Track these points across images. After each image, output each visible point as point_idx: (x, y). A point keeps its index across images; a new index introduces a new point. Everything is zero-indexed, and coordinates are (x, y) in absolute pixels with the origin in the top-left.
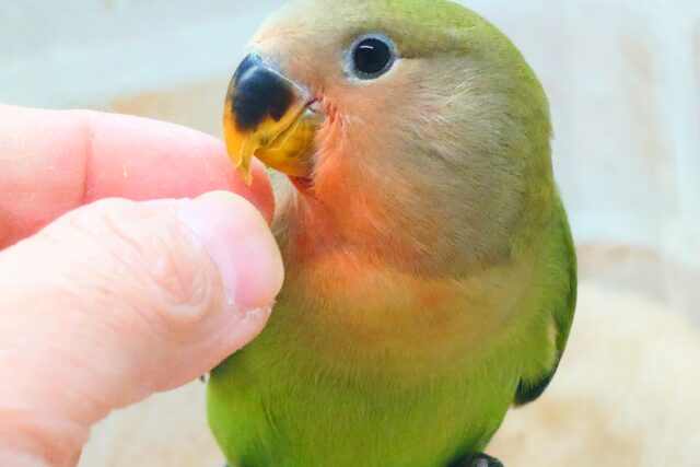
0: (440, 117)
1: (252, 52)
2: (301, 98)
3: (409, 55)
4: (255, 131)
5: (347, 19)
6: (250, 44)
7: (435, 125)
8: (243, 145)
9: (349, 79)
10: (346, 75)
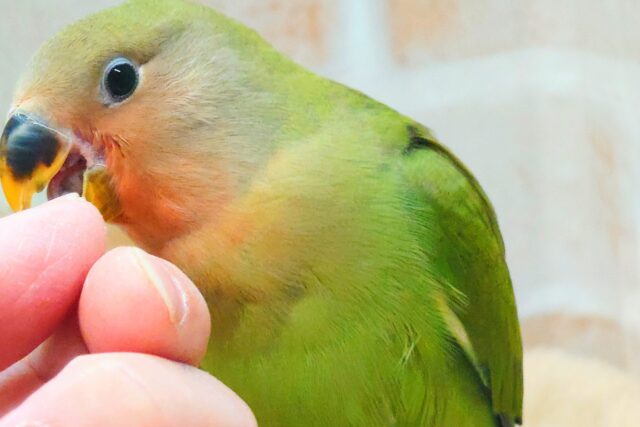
0: (191, 94)
1: (15, 114)
2: (67, 144)
3: (144, 61)
4: (30, 179)
5: (86, 61)
6: (11, 110)
7: (190, 102)
8: (22, 193)
9: (111, 107)
10: (107, 106)
